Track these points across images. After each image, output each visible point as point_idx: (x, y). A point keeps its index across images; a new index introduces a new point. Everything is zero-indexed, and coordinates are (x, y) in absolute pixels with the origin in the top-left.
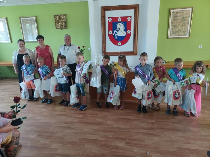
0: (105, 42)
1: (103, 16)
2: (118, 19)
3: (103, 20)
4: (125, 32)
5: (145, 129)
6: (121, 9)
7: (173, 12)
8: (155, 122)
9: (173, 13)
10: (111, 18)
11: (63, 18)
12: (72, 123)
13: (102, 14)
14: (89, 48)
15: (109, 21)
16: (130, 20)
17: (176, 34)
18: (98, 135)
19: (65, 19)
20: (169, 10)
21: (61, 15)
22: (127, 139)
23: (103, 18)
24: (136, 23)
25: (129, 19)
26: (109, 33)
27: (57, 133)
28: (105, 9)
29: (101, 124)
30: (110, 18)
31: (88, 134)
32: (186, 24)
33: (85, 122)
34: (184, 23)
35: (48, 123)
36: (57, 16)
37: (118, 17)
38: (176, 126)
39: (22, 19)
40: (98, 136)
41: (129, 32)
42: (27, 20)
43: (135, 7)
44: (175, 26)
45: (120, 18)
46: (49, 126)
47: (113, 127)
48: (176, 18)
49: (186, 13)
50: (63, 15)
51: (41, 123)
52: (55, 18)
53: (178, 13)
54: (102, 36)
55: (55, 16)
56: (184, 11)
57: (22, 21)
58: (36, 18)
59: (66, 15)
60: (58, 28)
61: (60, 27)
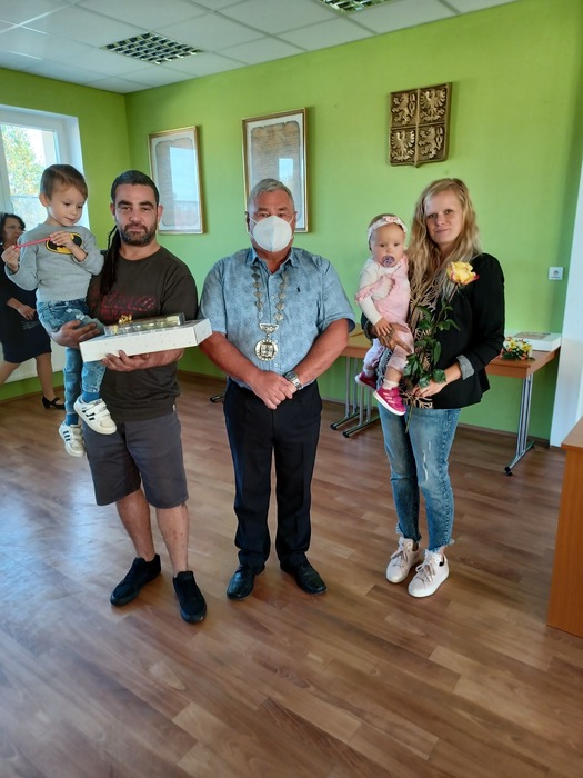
11: (432, 102)
19: (441, 111)
21: (424, 90)
36: (405, 97)
39: (251, 126)
42: (271, 130)
50: (437, 88)
52: (394, 106)
55: (394, 95)
57: (249, 136)
59: (451, 84)
60: (401, 158)
61: (411, 152)
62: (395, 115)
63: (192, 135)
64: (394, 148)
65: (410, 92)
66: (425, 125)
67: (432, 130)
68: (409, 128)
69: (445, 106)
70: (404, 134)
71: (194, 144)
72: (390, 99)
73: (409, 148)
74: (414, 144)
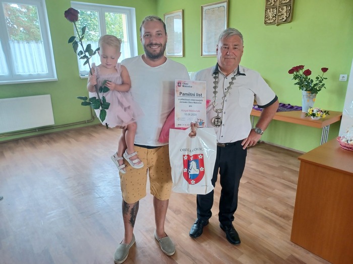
39: (205, 9)
42: (213, 10)
57: (204, 13)
58: (229, 2)
63: (181, 14)
64: (267, 17)
66: (281, 5)
67: (285, 7)
68: (274, 7)
70: (271, 10)
71: (181, 17)
73: (273, 17)
74: (276, 15)
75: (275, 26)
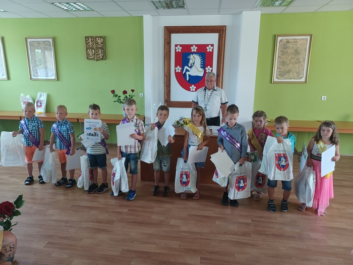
0: (170, 85)
1: (168, 42)
2: (192, 48)
3: (166, 48)
4: (202, 70)
5: (235, 234)
6: (197, 32)
7: (281, 41)
8: (250, 222)
9: (281, 43)
10: (181, 45)
11: (99, 41)
12: (110, 222)
13: (165, 39)
14: (142, 94)
15: (177, 51)
16: (211, 51)
17: (285, 77)
18: (154, 244)
19: (102, 45)
20: (275, 38)
21: (96, 37)
22: (203, 252)
23: (166, 45)
24: (221, 55)
25: (209, 49)
26: (175, 70)
27: (82, 239)
28: (170, 31)
29: (159, 224)
30: (179, 46)
31: (136, 242)
32: (301, 60)
33: (132, 221)
34: (298, 59)
35: (66, 222)
36: (90, 38)
37: (192, 45)
38: (286, 229)
39: (29, 40)
40: (155, 246)
41: (209, 69)
42: (39, 43)
43: (220, 30)
44: (283, 63)
45: (194, 46)
46: (68, 226)
47: (181, 229)
48: (285, 50)
49: (300, 43)
50: (100, 37)
51: (54, 221)
52: (86, 41)
53: (288, 42)
54: (165, 75)
56: (298, 41)
57: (28, 44)
58: (54, 39)
59: (105, 37)
60: (90, 58)
61: (94, 56)
62: (87, 44)
64: (88, 54)
65: (91, 37)
66: (97, 48)
67: (100, 50)
68: (92, 48)
69: (104, 43)
70: (91, 50)
72: (85, 38)
74: (94, 54)
75: (94, 62)
